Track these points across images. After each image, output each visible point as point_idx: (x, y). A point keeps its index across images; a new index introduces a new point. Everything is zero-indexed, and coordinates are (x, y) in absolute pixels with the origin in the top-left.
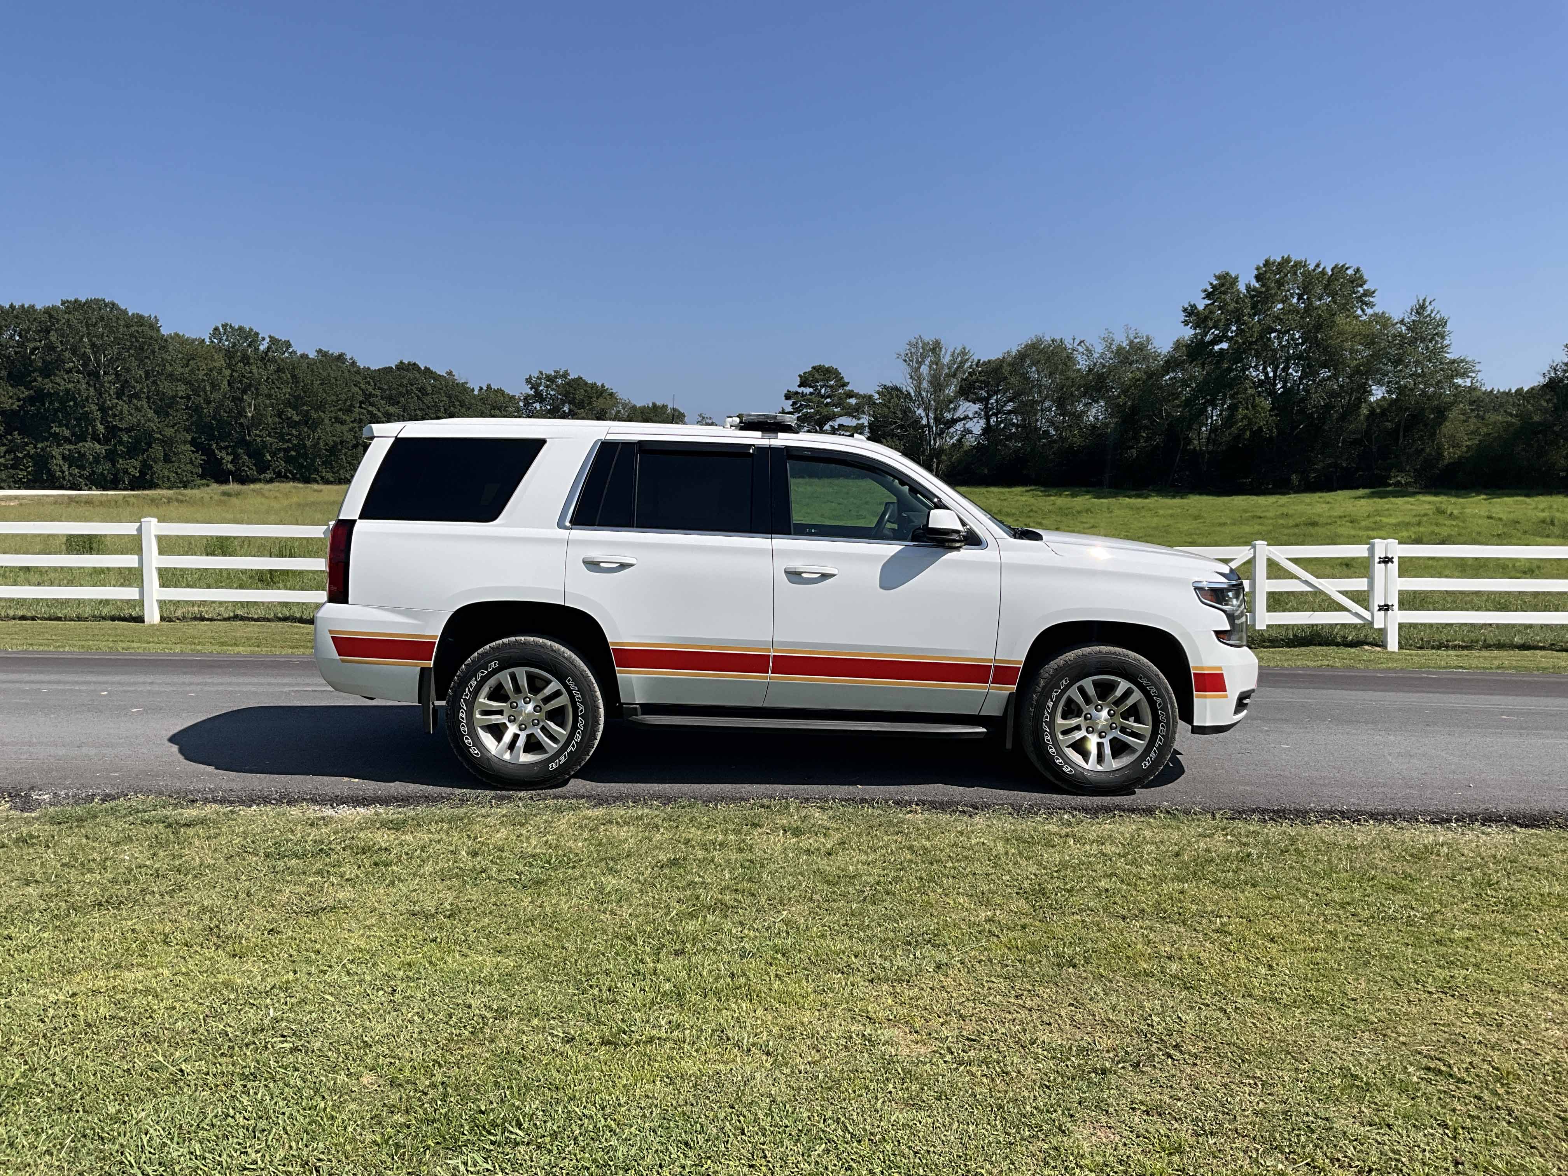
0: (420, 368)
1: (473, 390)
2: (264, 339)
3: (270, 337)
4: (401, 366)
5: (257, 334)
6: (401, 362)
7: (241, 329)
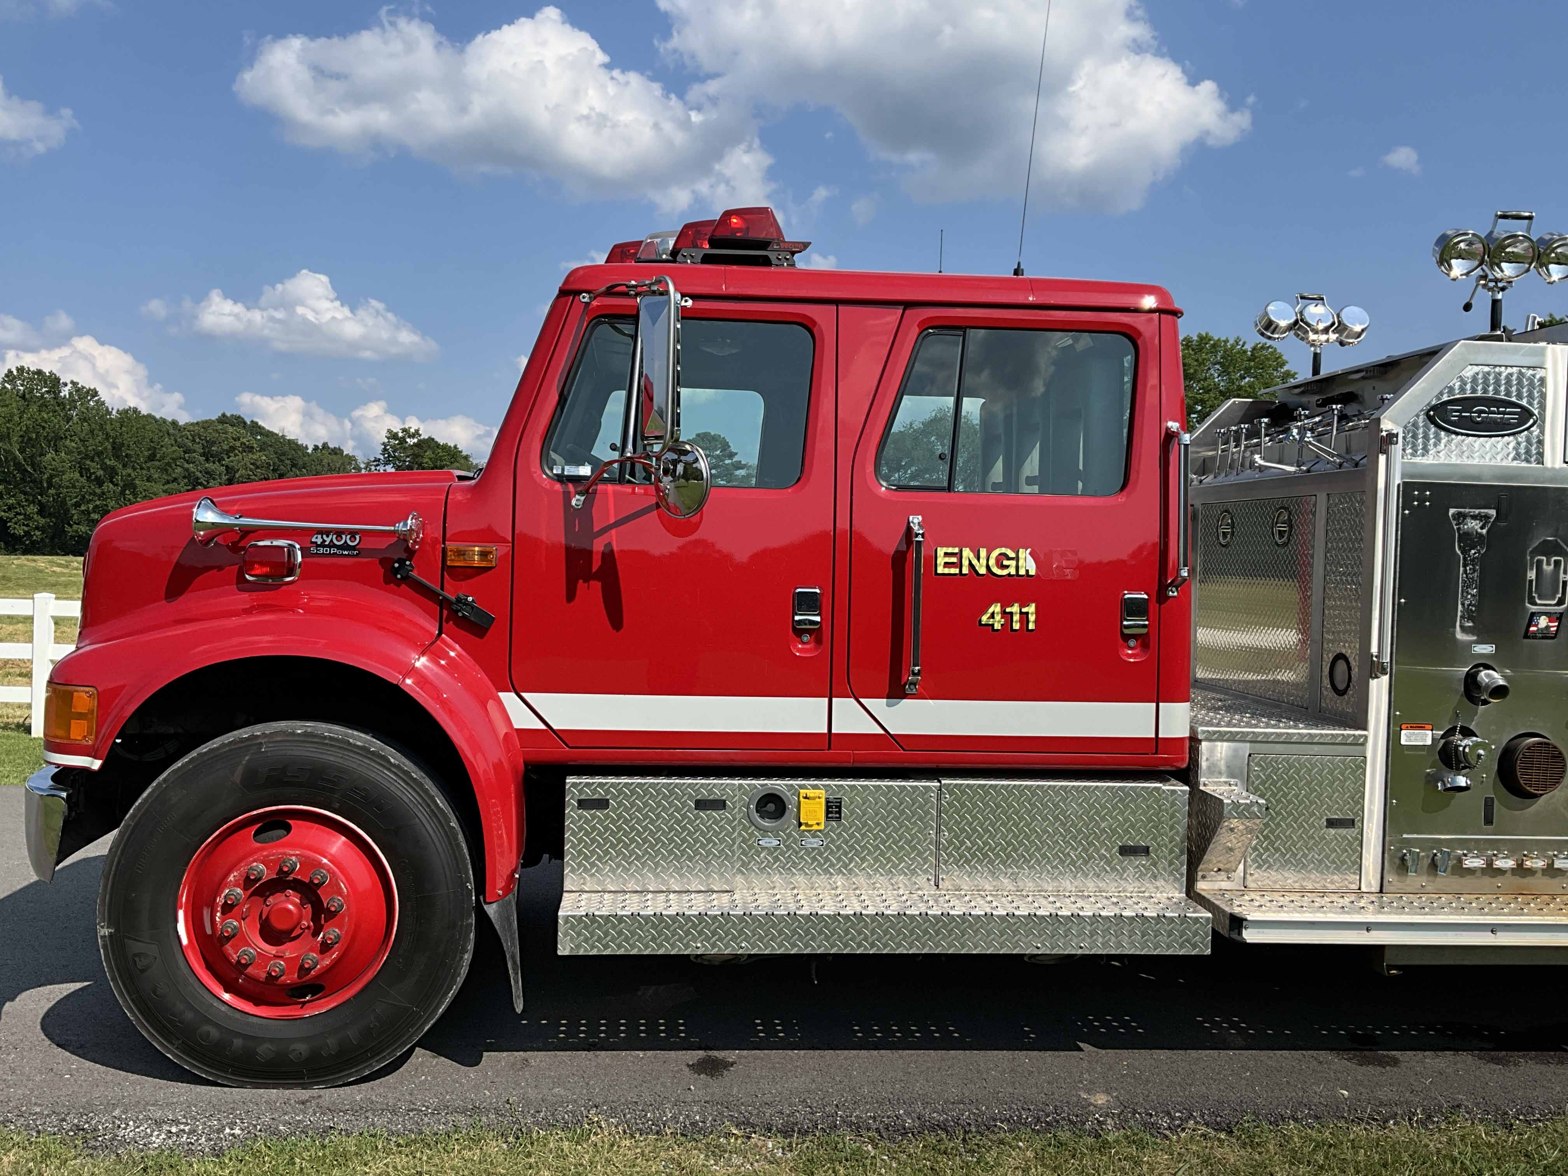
0: (245, 423)
1: (307, 448)
2: (66, 385)
3: (72, 382)
4: (223, 419)
5: (59, 380)
6: (224, 415)
7: (39, 372)
